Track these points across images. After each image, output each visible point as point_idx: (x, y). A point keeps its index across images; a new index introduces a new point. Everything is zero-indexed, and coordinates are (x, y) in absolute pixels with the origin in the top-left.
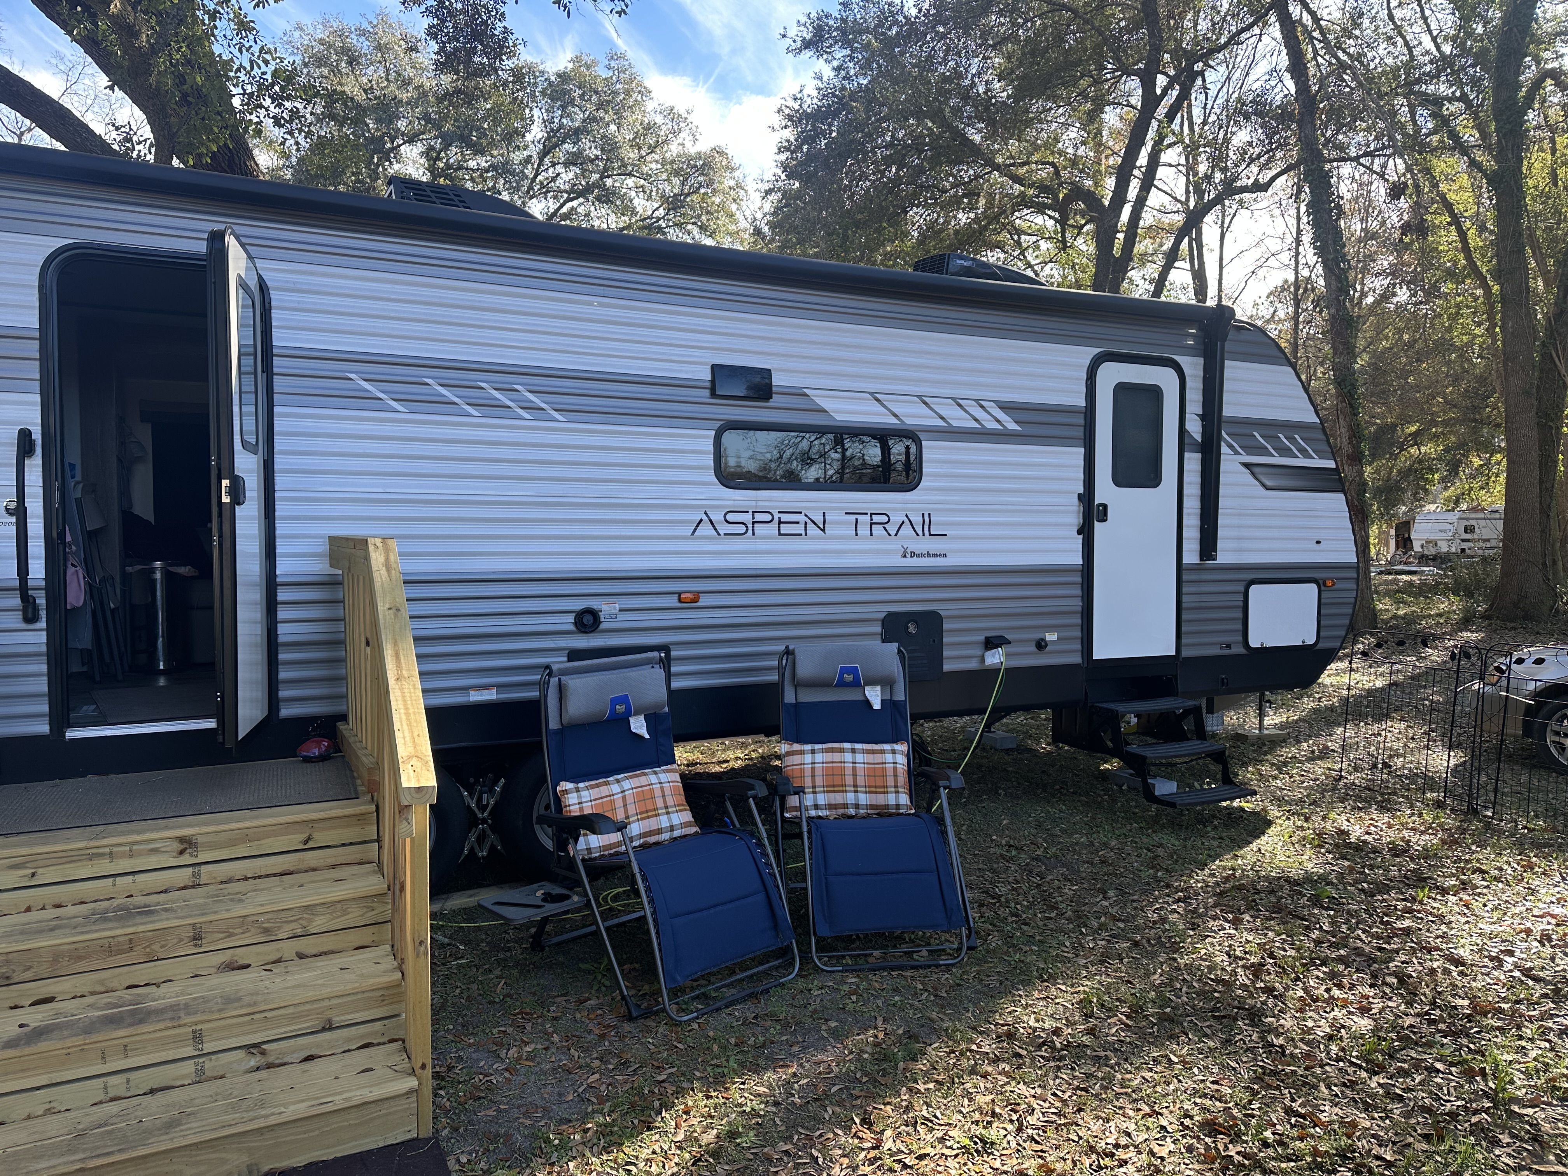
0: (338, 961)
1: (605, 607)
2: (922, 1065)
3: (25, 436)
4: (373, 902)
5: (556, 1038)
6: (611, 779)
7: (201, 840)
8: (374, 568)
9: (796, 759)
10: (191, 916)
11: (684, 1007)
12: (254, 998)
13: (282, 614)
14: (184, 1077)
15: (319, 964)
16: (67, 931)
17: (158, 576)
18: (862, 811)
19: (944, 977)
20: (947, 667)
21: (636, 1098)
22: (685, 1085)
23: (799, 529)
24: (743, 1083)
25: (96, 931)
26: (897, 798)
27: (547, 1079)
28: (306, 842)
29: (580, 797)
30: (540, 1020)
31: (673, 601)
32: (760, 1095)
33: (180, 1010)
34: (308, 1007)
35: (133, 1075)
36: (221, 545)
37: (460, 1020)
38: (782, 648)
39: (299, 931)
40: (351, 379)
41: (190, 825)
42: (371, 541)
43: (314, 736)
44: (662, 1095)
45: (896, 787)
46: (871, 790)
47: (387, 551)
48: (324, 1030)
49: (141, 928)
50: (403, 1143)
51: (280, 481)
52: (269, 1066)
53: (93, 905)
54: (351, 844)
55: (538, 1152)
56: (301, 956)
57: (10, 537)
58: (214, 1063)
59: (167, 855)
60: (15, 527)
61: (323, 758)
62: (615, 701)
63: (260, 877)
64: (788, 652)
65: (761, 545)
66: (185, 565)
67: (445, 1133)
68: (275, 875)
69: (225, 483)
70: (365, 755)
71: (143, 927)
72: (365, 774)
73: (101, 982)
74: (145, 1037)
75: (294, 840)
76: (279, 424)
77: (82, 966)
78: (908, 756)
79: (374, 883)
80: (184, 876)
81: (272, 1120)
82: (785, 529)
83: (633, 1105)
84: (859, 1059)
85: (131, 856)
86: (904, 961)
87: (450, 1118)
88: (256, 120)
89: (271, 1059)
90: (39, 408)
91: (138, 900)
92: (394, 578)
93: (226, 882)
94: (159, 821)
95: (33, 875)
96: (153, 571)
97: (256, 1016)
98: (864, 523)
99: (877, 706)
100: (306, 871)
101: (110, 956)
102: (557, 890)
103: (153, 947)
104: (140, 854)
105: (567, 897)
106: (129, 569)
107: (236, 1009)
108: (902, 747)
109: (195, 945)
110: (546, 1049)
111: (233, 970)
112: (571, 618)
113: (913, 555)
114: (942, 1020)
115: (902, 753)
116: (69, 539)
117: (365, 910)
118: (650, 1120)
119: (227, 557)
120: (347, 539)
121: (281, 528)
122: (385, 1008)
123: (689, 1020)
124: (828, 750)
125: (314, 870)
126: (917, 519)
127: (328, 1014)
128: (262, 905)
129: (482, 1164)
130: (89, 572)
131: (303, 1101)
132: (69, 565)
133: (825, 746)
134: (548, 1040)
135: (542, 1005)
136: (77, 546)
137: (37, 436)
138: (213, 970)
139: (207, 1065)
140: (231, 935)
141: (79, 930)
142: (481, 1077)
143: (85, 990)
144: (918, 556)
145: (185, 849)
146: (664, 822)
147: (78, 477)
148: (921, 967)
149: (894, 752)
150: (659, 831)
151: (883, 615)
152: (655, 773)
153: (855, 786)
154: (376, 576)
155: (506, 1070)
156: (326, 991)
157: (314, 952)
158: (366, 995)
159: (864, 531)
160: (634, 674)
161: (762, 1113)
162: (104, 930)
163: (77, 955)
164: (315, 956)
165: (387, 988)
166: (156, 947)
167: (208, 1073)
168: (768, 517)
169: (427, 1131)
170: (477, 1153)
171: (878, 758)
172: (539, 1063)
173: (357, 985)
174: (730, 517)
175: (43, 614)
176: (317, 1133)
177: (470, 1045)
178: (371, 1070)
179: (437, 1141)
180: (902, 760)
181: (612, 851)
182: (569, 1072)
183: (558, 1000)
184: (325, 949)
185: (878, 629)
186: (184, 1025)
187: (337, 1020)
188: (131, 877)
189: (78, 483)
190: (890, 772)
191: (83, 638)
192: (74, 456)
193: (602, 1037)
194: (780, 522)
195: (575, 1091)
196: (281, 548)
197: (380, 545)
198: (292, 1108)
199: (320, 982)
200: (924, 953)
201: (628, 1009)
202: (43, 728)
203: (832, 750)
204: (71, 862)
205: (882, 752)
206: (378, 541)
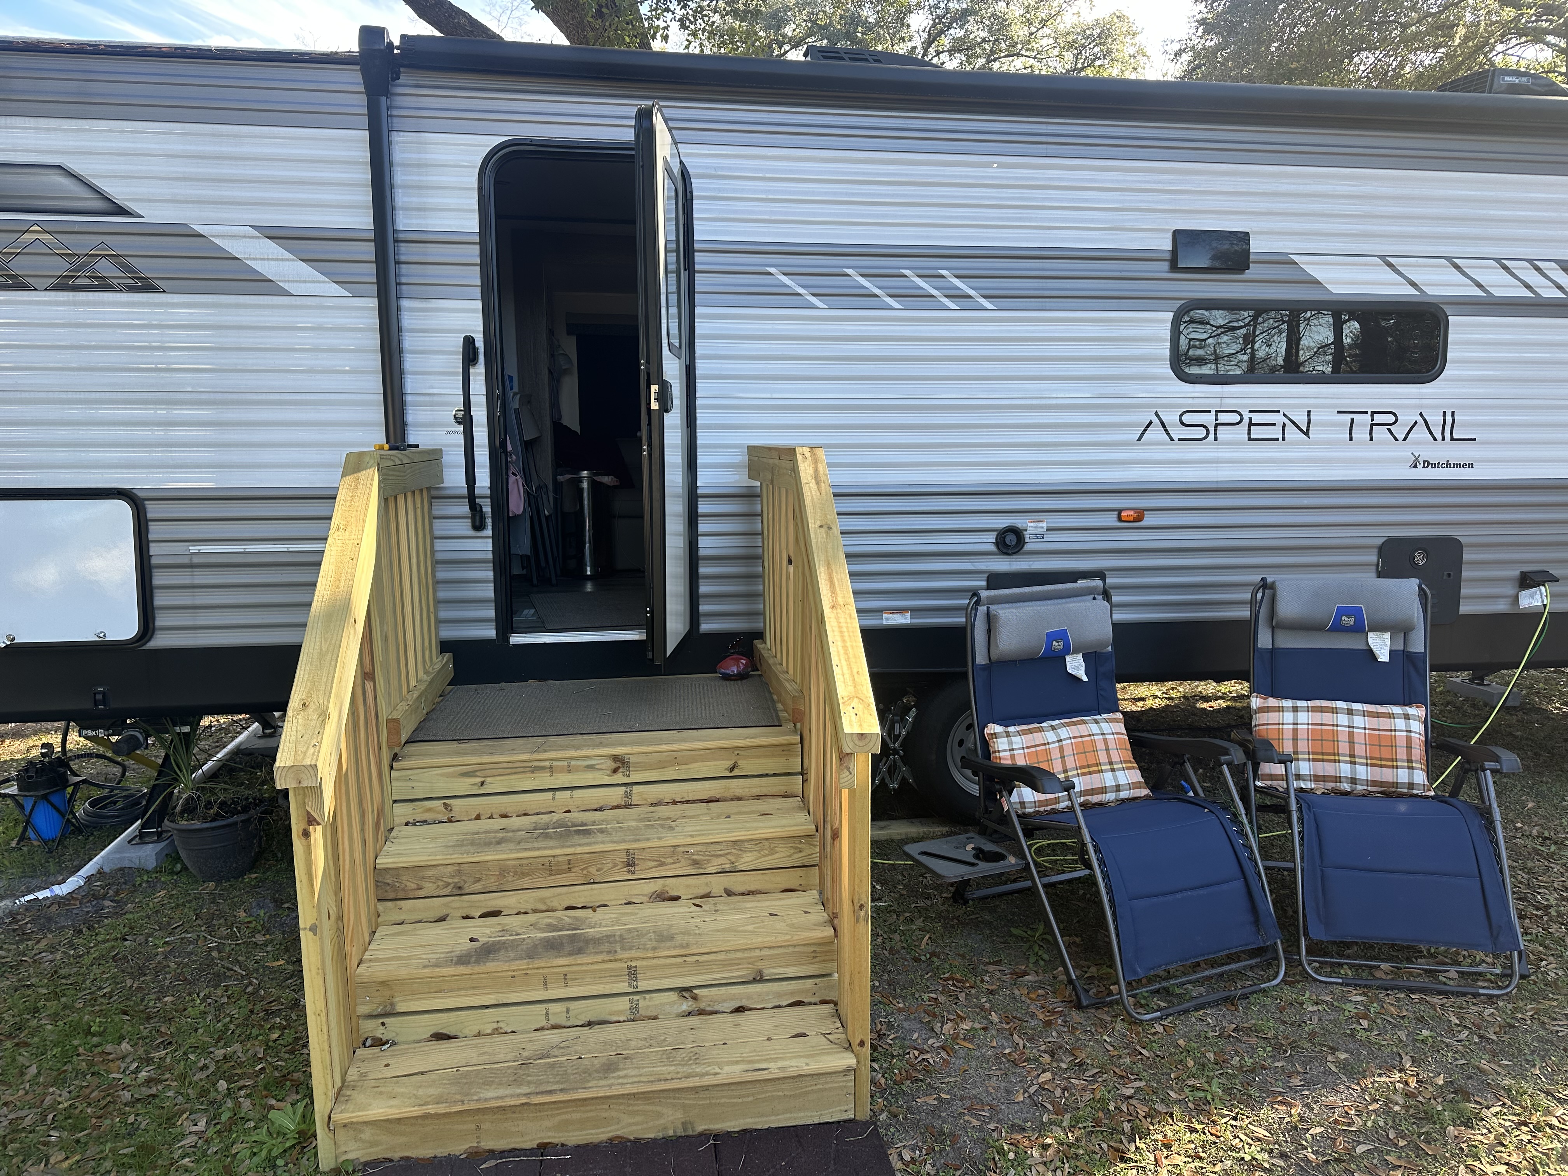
0: (767, 903)
1: (1030, 525)
2: (1479, 1136)
3: (469, 342)
4: (801, 843)
5: (994, 1017)
6: (1044, 724)
7: (633, 759)
8: (804, 481)
9: (1273, 717)
10: (625, 841)
11: (1143, 1002)
12: (686, 938)
13: (702, 527)
14: (620, 1013)
15: (749, 905)
16: (512, 846)
17: (585, 485)
18: (1360, 787)
19: (1487, 1012)
20: (1465, 608)
21: (1100, 1114)
22: (1160, 1107)
23: (1276, 432)
24: (1235, 1119)
25: (539, 849)
26: (1411, 776)
27: (990, 1069)
28: (732, 769)
29: (1010, 743)
30: (973, 991)
31: (1111, 520)
32: (1259, 1140)
33: (615, 942)
34: (739, 955)
35: (573, 1005)
36: (650, 455)
37: (886, 977)
38: (1257, 578)
39: (727, 867)
40: (770, 274)
41: (622, 744)
42: (799, 450)
43: (733, 653)
44: (1132, 1117)
45: (1409, 761)
46: (1374, 762)
47: (816, 461)
48: (754, 981)
49: (579, 850)
50: (839, 1122)
51: (702, 388)
52: (701, 1012)
53: (535, 818)
54: (775, 775)
55: (991, 1164)
56: (729, 893)
57: (459, 446)
58: (647, 1003)
59: (601, 772)
60: (463, 436)
61: (742, 677)
62: (1052, 637)
63: (687, 802)
64: (1264, 585)
65: (1224, 453)
66: (608, 475)
67: (883, 1117)
68: (702, 801)
69: (654, 388)
70: (788, 680)
71: (580, 848)
72: (789, 702)
73: (542, 900)
74: (584, 968)
75: (720, 767)
76: (701, 327)
77: (526, 882)
78: (1425, 723)
79: (801, 823)
80: (616, 795)
81: (707, 1081)
82: (1256, 432)
83: (1097, 1122)
84: (1388, 1112)
85: (569, 771)
86: (1424, 981)
87: (886, 1099)
88: (662, 25)
89: (703, 1005)
90: (481, 315)
91: (576, 816)
92: (823, 493)
93: (655, 805)
94: (594, 737)
95: (482, 783)
96: (580, 480)
97: (688, 959)
98: (1363, 425)
99: (1383, 656)
100: (732, 800)
101: (551, 875)
102: (989, 847)
103: (590, 869)
104: (577, 769)
105: (1002, 857)
106: (560, 478)
107: (669, 949)
108: (1418, 712)
109: (629, 872)
110: (985, 1029)
111: (664, 900)
112: (992, 538)
113: (1427, 464)
114: (1498, 1074)
115: (1418, 719)
116: (509, 448)
117: (792, 851)
118: (1122, 1147)
119: (656, 467)
120: (769, 449)
121: (702, 438)
122: (816, 966)
123: (1152, 1020)
124: (1315, 709)
125: (739, 799)
126: (1435, 419)
127: (760, 965)
128: (692, 836)
129: (928, 1166)
130: (527, 481)
131: (737, 1062)
132: (510, 474)
133: (1310, 703)
134: (986, 1018)
135: (974, 971)
136: (517, 456)
137: (480, 344)
138: (645, 899)
139: (642, 1004)
140: (663, 864)
141: (523, 845)
142: (916, 1053)
143: (529, 907)
144: (1433, 466)
145: (619, 768)
146: (1109, 780)
147: (516, 389)
148: (1453, 993)
149: (1407, 717)
150: (1103, 790)
151: (1380, 541)
152: (1096, 722)
153: (1352, 756)
154: (806, 489)
155: (943, 1048)
156: (758, 940)
157: (742, 889)
158: (797, 949)
159: (1361, 434)
160: (1075, 606)
161: (1266, 1165)
162: (545, 848)
163: (523, 870)
164: (743, 894)
165: (819, 944)
166: (593, 870)
167: (642, 1012)
168: (1236, 418)
169: (864, 1115)
170: (921, 1151)
171: (1385, 723)
172: (979, 1047)
173: (788, 937)
174: (1187, 419)
175: (489, 522)
176: (751, 1099)
177: (900, 1010)
178: (804, 1035)
179: (875, 1129)
180: (1417, 727)
181: (1048, 808)
182: (1015, 1064)
183: (991, 968)
184: (752, 888)
185: (1373, 558)
186: (620, 960)
187: (769, 972)
188: (569, 792)
189: (515, 394)
190: (1402, 742)
191: (523, 545)
192: (512, 370)
193: (1048, 1024)
194: (1251, 424)
195: (1025, 1091)
196: (702, 458)
197: (808, 455)
198: (727, 1069)
199: (750, 928)
200: (1453, 974)
201: (1076, 994)
202: (490, 633)
203: (1321, 709)
204: (515, 773)
205: (1391, 716)
206: (806, 450)
